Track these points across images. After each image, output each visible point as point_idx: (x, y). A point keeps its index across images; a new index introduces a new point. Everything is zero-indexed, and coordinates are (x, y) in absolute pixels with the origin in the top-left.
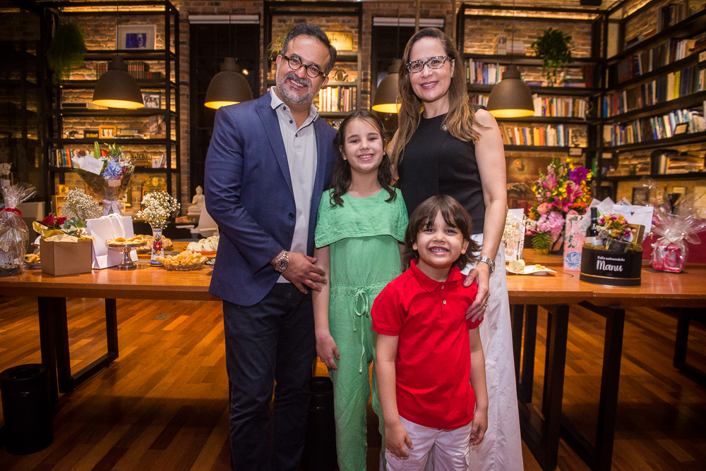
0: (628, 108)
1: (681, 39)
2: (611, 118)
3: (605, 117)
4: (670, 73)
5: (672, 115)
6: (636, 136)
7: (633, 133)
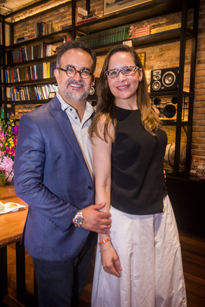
0: (21, 79)
1: (49, 44)
2: (10, 84)
3: (6, 82)
4: (44, 62)
5: (46, 86)
6: (26, 96)
7: (24, 94)
